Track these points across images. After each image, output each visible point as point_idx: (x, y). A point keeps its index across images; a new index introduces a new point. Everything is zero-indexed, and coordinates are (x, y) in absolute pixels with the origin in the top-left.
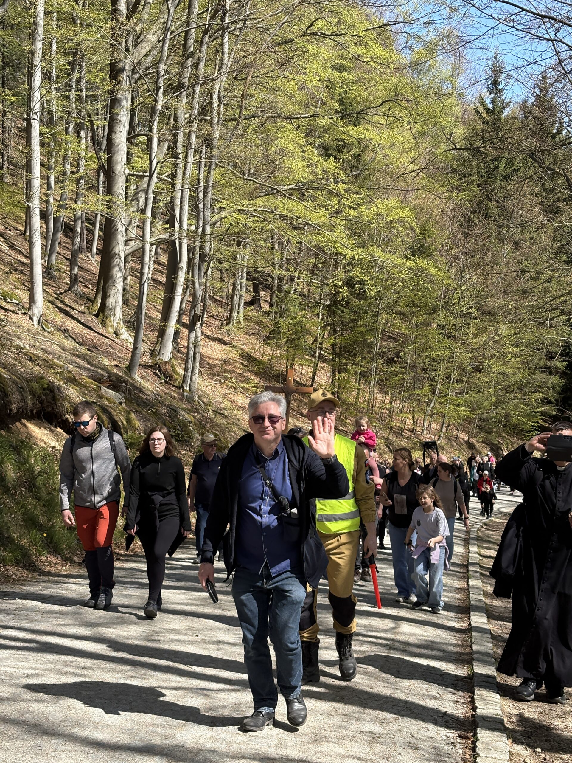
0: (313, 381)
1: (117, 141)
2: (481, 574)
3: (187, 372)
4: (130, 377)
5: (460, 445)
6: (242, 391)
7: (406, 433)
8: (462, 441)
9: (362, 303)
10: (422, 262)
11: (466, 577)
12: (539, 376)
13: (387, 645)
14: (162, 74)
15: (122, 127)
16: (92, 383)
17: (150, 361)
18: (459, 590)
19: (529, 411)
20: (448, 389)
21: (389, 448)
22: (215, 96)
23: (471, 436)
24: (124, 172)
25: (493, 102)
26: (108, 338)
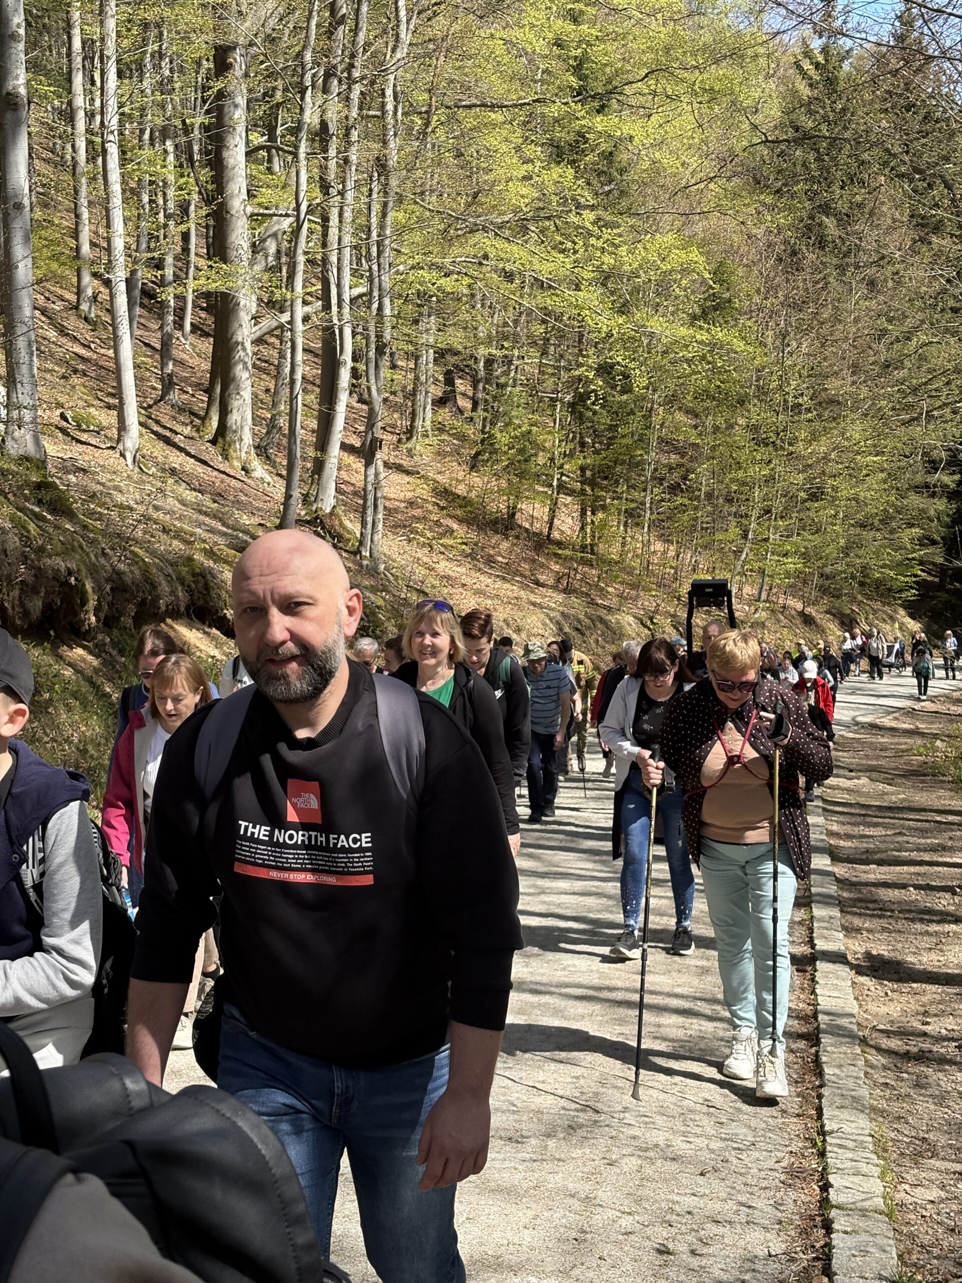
0: (550, 528)
1: (231, 162)
2: (824, 809)
3: (366, 527)
5: (790, 618)
6: (443, 549)
8: (793, 612)
9: (625, 397)
10: (720, 333)
14: (309, 66)
15: (238, 138)
17: (303, 513)
19: (900, 558)
20: (768, 529)
22: (389, 92)
23: (807, 602)
24: (244, 210)
25: (825, 50)
26: (235, 478)
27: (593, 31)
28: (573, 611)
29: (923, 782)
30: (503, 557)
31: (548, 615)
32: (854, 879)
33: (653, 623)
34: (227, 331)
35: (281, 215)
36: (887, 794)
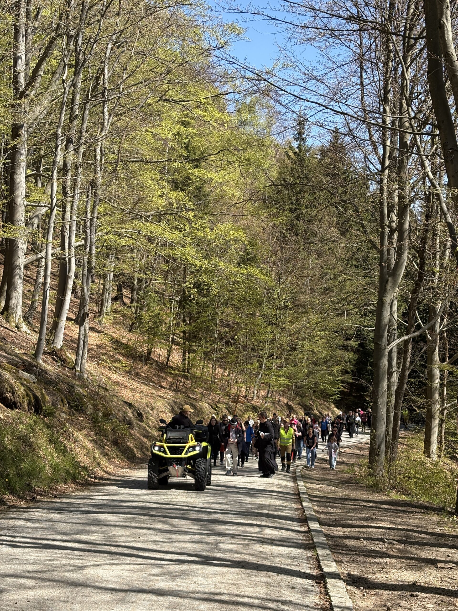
0: (168, 360)
1: (18, 180)
2: (310, 499)
3: (78, 356)
4: (36, 362)
5: (281, 406)
6: (115, 369)
7: (241, 399)
8: (283, 404)
9: (205, 299)
10: (252, 270)
11: (300, 501)
12: (339, 353)
13: (260, 540)
14: (60, 136)
15: (22, 169)
16: (12, 368)
17: (46, 349)
18: (297, 509)
19: (332, 379)
20: (272, 363)
21: (229, 411)
22: (98, 150)
23: (289, 400)
24: (24, 203)
25: (299, 147)
26: (12, 331)
27: (194, 131)
28: (178, 401)
29: (352, 486)
30: (145, 374)
31: (167, 402)
32: (332, 534)
33: (217, 407)
34: (12, 260)
35: (42, 206)
36: (337, 492)
